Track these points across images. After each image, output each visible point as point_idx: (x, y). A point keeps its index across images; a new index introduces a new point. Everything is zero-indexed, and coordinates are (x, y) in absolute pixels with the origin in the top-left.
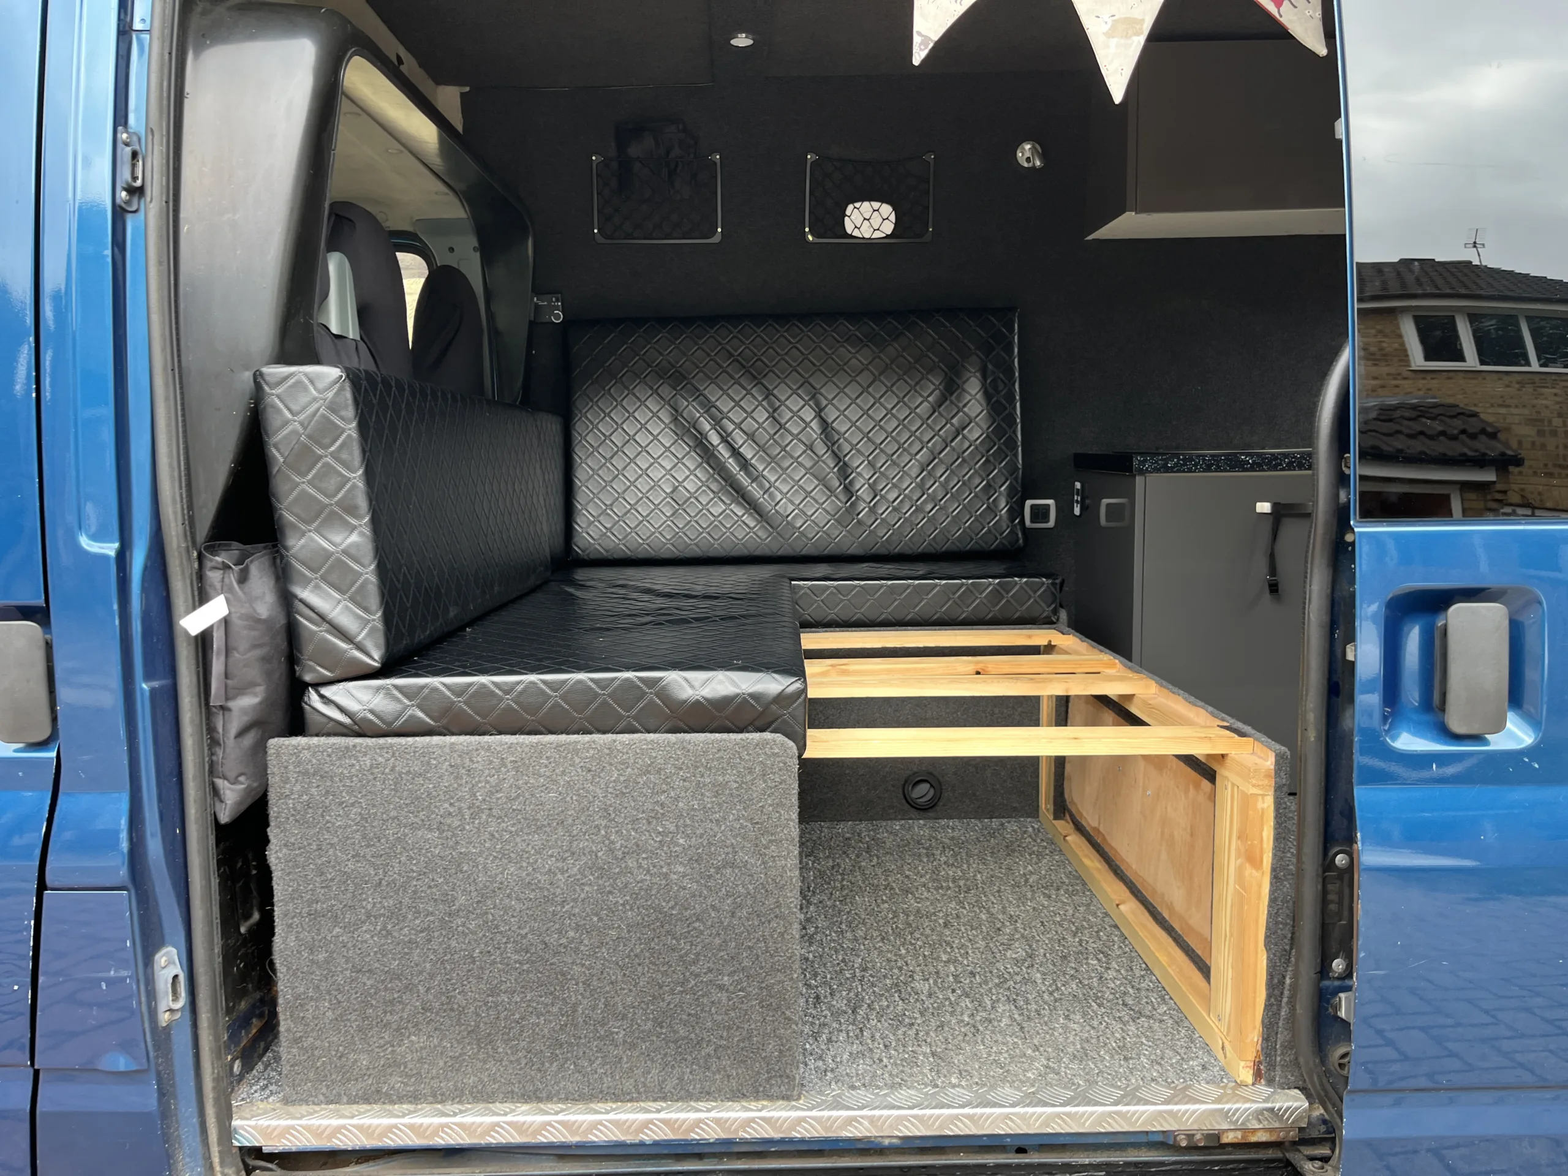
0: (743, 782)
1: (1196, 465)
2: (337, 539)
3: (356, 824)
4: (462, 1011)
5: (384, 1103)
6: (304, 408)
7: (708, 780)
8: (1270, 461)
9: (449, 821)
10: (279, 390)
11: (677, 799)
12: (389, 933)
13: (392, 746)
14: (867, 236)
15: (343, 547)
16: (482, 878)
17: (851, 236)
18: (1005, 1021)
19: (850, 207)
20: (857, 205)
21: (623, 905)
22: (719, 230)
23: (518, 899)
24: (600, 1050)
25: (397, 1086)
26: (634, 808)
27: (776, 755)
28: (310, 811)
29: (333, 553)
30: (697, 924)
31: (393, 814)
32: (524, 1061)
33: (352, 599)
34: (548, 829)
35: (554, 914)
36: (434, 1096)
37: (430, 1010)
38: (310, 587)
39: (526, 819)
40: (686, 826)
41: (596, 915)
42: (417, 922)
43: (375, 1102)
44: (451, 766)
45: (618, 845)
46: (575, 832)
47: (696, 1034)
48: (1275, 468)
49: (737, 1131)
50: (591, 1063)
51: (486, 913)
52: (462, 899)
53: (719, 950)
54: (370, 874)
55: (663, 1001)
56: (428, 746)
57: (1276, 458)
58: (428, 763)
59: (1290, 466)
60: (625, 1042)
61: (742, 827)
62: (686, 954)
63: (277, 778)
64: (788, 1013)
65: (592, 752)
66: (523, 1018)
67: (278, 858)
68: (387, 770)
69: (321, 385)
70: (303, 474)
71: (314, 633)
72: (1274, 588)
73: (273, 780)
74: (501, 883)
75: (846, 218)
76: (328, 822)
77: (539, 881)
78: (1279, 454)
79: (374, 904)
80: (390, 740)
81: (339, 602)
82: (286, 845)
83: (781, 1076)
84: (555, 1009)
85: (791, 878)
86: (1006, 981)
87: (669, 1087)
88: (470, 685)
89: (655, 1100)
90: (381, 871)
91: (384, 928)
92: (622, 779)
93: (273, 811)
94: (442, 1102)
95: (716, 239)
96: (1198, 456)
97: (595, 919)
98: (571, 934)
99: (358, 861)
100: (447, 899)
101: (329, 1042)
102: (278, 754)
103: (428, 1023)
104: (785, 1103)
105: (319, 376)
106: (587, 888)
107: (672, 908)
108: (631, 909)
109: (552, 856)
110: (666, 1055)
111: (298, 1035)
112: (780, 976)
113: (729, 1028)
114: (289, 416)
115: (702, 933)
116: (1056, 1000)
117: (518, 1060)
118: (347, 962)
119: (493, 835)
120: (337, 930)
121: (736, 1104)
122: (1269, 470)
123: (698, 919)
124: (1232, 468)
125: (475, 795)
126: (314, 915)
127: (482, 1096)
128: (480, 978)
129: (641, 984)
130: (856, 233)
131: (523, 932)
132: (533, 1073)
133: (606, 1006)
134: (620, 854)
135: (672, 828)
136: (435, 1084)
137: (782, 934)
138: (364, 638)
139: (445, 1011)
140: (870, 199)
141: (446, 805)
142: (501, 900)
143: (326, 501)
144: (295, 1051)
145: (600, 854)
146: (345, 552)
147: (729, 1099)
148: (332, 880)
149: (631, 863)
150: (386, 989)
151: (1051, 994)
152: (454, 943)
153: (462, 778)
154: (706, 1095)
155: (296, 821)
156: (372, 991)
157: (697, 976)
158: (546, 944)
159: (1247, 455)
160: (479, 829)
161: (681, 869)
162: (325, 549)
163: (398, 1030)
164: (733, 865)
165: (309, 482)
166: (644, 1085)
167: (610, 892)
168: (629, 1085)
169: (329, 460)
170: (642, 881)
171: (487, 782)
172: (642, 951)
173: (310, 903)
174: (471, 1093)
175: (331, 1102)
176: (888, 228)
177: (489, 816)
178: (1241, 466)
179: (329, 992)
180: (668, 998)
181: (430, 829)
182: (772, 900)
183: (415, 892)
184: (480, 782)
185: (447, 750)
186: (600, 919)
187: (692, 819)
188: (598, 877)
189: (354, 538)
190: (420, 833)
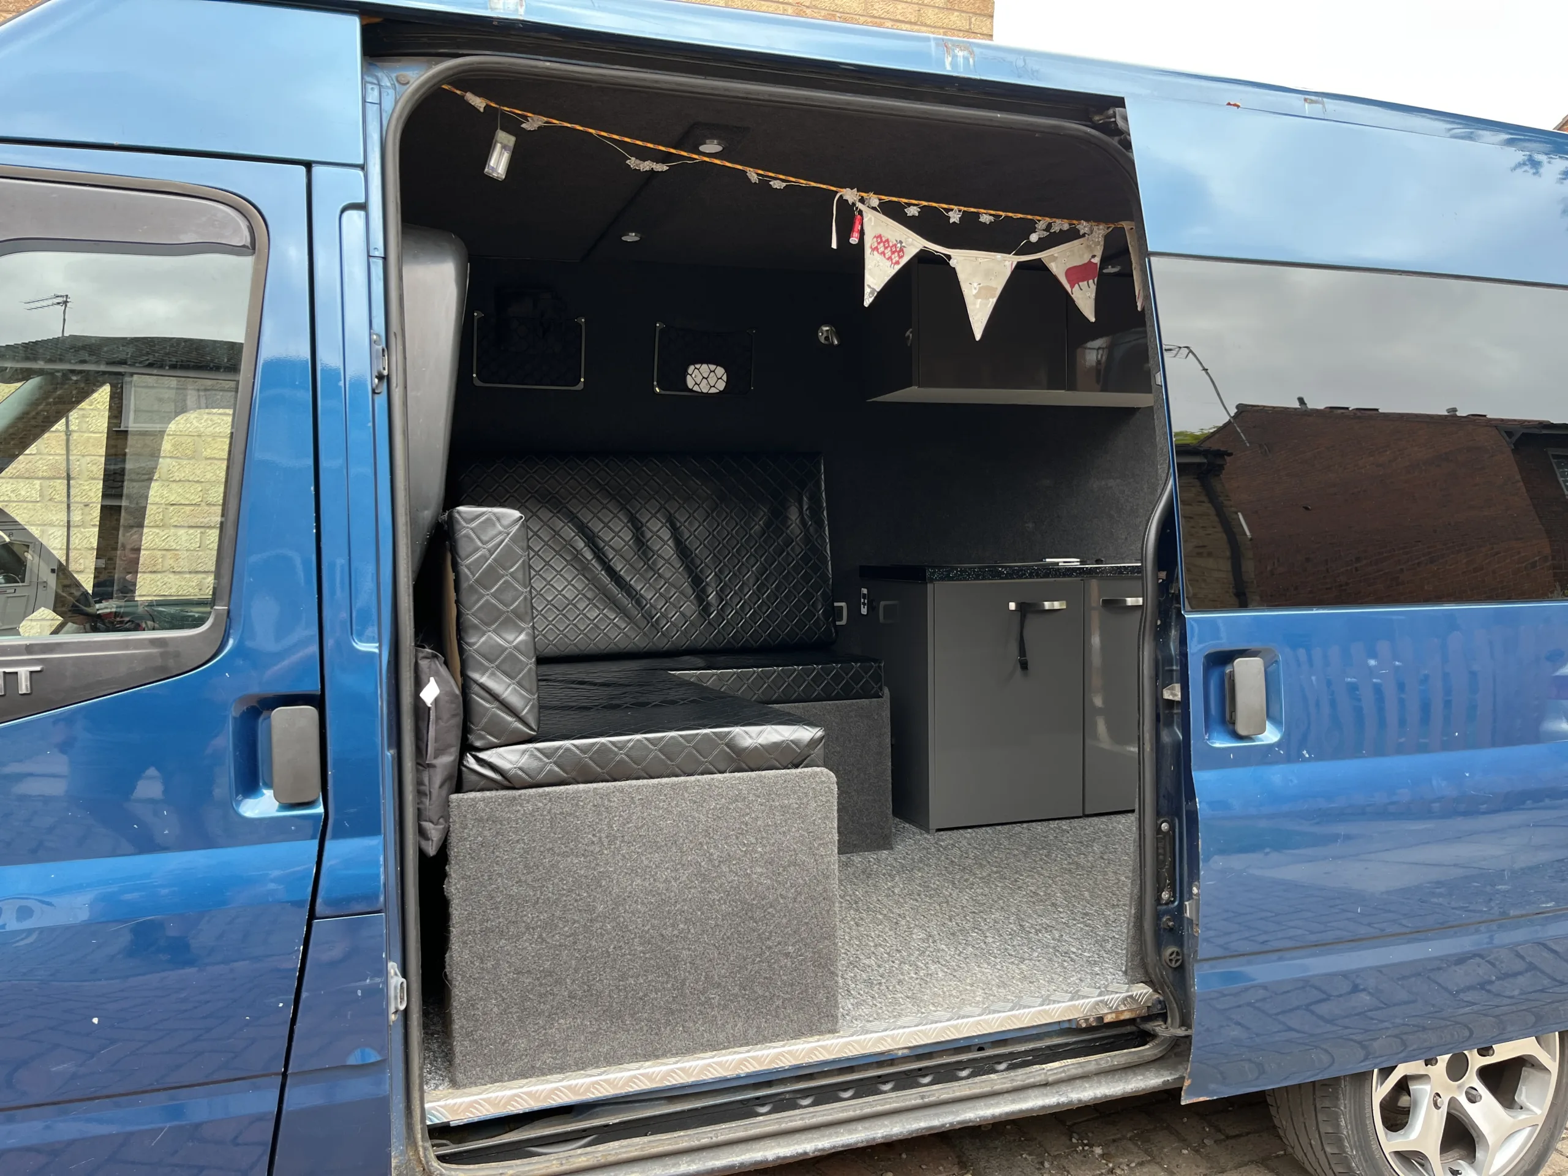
0: (801, 803)
1: (968, 575)
2: (510, 637)
3: (520, 857)
4: (599, 994)
5: (538, 1076)
6: (492, 539)
7: (777, 804)
8: (1018, 571)
9: (591, 848)
10: (474, 525)
11: (757, 819)
12: (543, 940)
13: (549, 793)
14: (705, 391)
15: (514, 644)
16: (616, 890)
17: (691, 390)
18: (941, 974)
19: (691, 368)
20: (698, 366)
21: (719, 900)
22: (582, 380)
23: (643, 903)
24: (701, 1012)
25: (548, 1061)
26: (727, 828)
27: (823, 782)
28: (482, 849)
29: (507, 648)
30: (770, 910)
31: (549, 846)
32: (645, 1029)
33: (519, 684)
34: (665, 848)
35: (669, 912)
36: (577, 1065)
37: (574, 998)
38: (487, 674)
39: (650, 842)
40: (763, 838)
41: (699, 910)
42: (566, 929)
43: (531, 1077)
44: (594, 806)
45: (715, 857)
46: (685, 849)
47: (770, 993)
48: (1021, 577)
49: (804, 1057)
50: (695, 1023)
51: (619, 917)
52: (601, 908)
53: (786, 927)
54: (530, 895)
55: (747, 969)
56: (577, 792)
57: (1022, 570)
58: (577, 805)
59: (1031, 576)
60: (719, 1004)
61: (802, 836)
62: (763, 933)
63: (458, 825)
64: (832, 968)
65: (696, 788)
66: (645, 995)
67: (457, 888)
68: (545, 813)
69: (506, 522)
70: (487, 588)
71: (487, 709)
72: (1024, 666)
73: (455, 827)
74: (630, 893)
75: (688, 376)
76: (497, 857)
77: (659, 888)
78: (1024, 566)
79: (533, 918)
80: (547, 789)
81: (509, 685)
82: (463, 878)
83: (828, 1016)
84: (669, 986)
85: (834, 870)
86: (924, 952)
87: (751, 1032)
88: (594, 744)
89: (741, 1046)
90: (539, 892)
91: (540, 936)
92: (718, 806)
93: (453, 853)
94: (583, 1069)
95: (580, 387)
96: (970, 568)
97: (699, 913)
98: (681, 926)
99: (520, 886)
100: (591, 909)
101: (495, 1033)
102: (459, 806)
103: (573, 1008)
104: (832, 1035)
105: (504, 515)
106: (693, 891)
107: (754, 899)
108: (725, 903)
109: (668, 868)
110: (748, 1011)
111: (469, 1030)
112: (827, 942)
113: (792, 985)
114: (479, 544)
115: (773, 916)
116: (965, 958)
117: (641, 1028)
118: (510, 967)
119: (624, 856)
120: (503, 941)
121: (798, 1041)
122: (1017, 578)
123: (771, 907)
124: (993, 578)
125: (612, 827)
126: (486, 932)
127: (613, 1059)
128: (613, 968)
129: (732, 958)
130: (696, 388)
131: (646, 929)
132: (652, 1037)
133: (706, 979)
134: (716, 862)
135: (754, 841)
136: (577, 1055)
137: (828, 911)
138: (527, 713)
139: (586, 997)
140: (708, 362)
141: (590, 836)
142: (630, 906)
143: (504, 609)
144: (466, 1043)
145: (703, 864)
146: (515, 647)
147: (792, 1038)
148: (500, 902)
149: (725, 868)
150: (541, 985)
151: (959, 955)
152: (594, 943)
153: (602, 815)
154: (776, 1037)
155: (472, 858)
156: (529, 988)
157: (770, 948)
158: (663, 936)
159: (1002, 567)
160: (614, 852)
161: (759, 870)
162: (500, 645)
163: (549, 1016)
164: (795, 864)
165: (494, 595)
166: (733, 1035)
167: (709, 892)
168: (721, 1036)
169: (508, 578)
170: (732, 881)
171: (621, 816)
172: (732, 934)
173: (482, 922)
174: (605, 1058)
175: (496, 1081)
176: (721, 385)
177: (623, 841)
178: (999, 575)
179: (495, 992)
180: (749, 967)
181: (577, 856)
182: (821, 887)
183: (565, 906)
184: (615, 816)
185: (591, 794)
186: (702, 913)
187: (767, 833)
188: (701, 882)
189: (522, 637)
190: (569, 860)
